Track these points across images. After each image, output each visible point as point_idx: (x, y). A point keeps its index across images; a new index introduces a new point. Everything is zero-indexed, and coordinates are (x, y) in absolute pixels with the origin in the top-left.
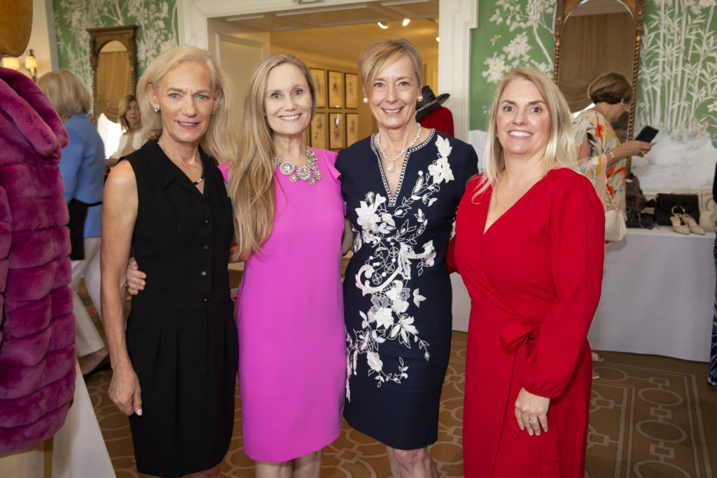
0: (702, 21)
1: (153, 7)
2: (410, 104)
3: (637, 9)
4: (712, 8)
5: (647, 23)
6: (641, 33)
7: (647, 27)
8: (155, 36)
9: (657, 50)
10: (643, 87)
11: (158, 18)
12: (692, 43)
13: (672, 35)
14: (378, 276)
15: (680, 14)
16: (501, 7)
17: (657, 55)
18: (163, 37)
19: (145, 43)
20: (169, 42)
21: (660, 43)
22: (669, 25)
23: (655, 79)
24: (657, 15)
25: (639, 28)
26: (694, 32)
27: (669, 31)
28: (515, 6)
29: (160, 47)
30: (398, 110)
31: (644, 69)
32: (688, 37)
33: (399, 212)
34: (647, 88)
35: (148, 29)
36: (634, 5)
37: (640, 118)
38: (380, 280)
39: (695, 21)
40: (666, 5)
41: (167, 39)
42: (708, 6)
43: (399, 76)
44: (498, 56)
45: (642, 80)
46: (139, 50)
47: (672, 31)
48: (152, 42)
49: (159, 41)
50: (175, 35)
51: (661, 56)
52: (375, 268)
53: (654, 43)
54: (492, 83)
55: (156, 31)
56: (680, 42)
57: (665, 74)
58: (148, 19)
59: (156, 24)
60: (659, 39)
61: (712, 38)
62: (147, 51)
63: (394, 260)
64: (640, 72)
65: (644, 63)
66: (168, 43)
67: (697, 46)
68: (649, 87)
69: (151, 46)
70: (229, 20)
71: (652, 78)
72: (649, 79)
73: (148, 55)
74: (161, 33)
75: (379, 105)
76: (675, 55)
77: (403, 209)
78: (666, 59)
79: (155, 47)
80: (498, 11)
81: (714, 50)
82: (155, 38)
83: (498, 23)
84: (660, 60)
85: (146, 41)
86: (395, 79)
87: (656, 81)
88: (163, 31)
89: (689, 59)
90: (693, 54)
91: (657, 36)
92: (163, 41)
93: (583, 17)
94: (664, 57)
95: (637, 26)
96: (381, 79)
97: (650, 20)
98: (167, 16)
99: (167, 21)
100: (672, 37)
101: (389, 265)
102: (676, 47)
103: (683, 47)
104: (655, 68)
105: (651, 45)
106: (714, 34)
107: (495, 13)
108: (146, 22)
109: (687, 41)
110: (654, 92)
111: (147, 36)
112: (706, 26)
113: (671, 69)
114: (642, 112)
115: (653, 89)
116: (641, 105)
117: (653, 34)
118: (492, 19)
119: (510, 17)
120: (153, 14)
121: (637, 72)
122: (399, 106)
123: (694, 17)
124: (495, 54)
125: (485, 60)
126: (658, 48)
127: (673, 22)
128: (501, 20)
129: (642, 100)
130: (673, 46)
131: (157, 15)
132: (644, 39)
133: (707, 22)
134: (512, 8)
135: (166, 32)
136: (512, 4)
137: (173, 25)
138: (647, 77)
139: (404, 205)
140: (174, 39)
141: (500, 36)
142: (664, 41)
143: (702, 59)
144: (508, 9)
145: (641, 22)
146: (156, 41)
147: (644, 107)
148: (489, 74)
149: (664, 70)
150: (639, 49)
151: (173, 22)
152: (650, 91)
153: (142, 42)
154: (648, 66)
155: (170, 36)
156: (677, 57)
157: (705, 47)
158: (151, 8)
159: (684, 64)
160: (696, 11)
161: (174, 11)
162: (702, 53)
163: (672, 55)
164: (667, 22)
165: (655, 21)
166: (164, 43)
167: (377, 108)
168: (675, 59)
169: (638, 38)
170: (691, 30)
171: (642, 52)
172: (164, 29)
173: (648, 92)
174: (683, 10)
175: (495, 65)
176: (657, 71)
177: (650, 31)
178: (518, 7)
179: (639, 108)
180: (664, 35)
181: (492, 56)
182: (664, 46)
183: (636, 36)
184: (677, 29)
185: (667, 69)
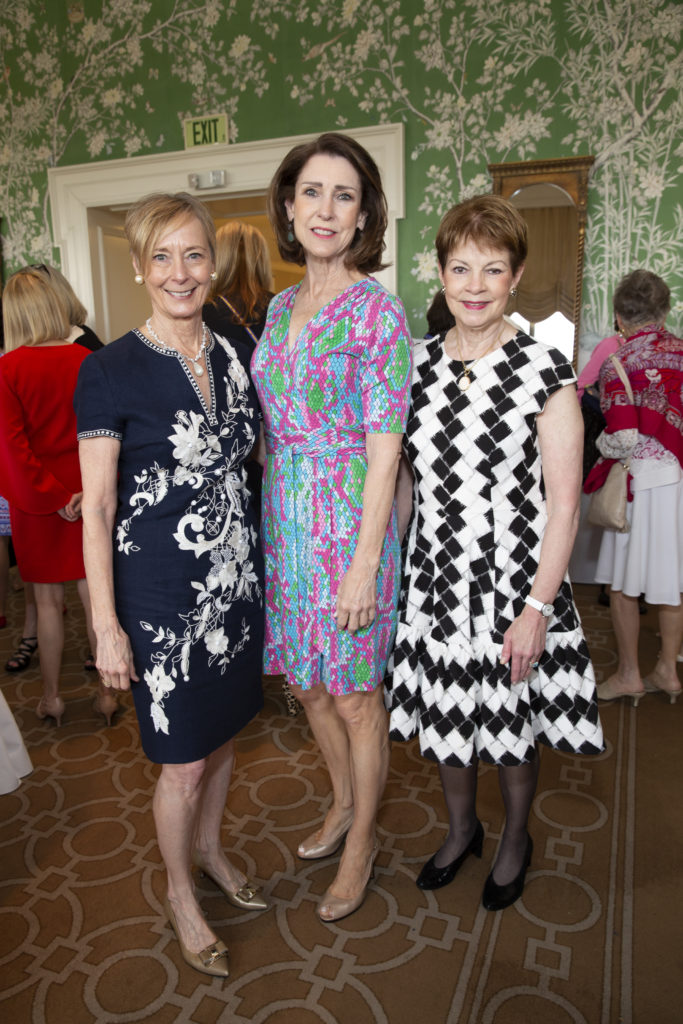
0: (648, 213)
1: (20, 194)
2: (205, 284)
3: (580, 198)
4: (658, 200)
5: (591, 214)
6: (585, 225)
7: (592, 218)
8: (23, 229)
9: (602, 246)
10: (589, 286)
11: (27, 209)
12: (638, 238)
13: (618, 228)
14: (213, 524)
15: (625, 205)
16: (430, 194)
17: (602, 250)
18: (33, 231)
19: (11, 238)
20: (41, 237)
21: (606, 237)
22: (614, 217)
23: (601, 278)
24: (601, 205)
25: (582, 220)
26: (640, 226)
27: (614, 223)
28: (446, 193)
29: (30, 244)
30: (189, 293)
31: (589, 266)
32: (634, 231)
33: (225, 431)
34: (592, 288)
35: (16, 221)
36: (576, 194)
37: (586, 322)
38: (217, 528)
39: (642, 214)
40: (610, 195)
41: (38, 233)
42: (653, 196)
43: (188, 245)
44: (429, 251)
45: (587, 279)
46: (4, 247)
47: (618, 224)
48: (21, 237)
49: (29, 236)
50: (48, 228)
51: (607, 252)
52: (203, 515)
53: (599, 237)
54: (423, 282)
55: (24, 224)
56: (626, 237)
57: (611, 272)
58: (14, 209)
59: (24, 215)
60: (604, 232)
61: (659, 232)
62: (14, 249)
63: (223, 497)
64: (584, 270)
65: (589, 260)
66: (40, 239)
67: (643, 241)
68: (596, 287)
69: (20, 242)
70: (113, 210)
71: (598, 276)
72: (595, 278)
73: (16, 253)
74: (31, 226)
75: (161, 286)
76: (622, 251)
77: (228, 426)
78: (611, 256)
79: (24, 243)
80: (427, 199)
81: (661, 246)
82: (24, 232)
83: (428, 212)
84: (606, 256)
85: (13, 235)
86: (183, 249)
87: (603, 280)
88: (34, 224)
89: (636, 256)
90: (640, 250)
91: (602, 229)
92: (33, 236)
93: (543, 209)
94: (610, 253)
95: (580, 217)
96: (164, 250)
97: (593, 211)
98: (38, 205)
99: (38, 212)
100: (617, 231)
101: (220, 505)
102: (622, 242)
103: (630, 242)
104: (601, 265)
105: (597, 239)
106: (661, 228)
107: (424, 201)
108: (12, 213)
109: (634, 236)
110: (601, 292)
111: (14, 230)
112: (652, 219)
113: (618, 267)
114: (588, 315)
115: (600, 290)
116: (587, 307)
117: (597, 227)
118: (421, 208)
119: (441, 205)
120: (20, 203)
121: (581, 270)
122: (191, 287)
123: (640, 208)
124: (426, 249)
125: (414, 255)
126: (603, 242)
127: (618, 213)
128: (430, 209)
129: (588, 302)
130: (619, 241)
131: (25, 204)
132: (588, 232)
133: (653, 214)
134: (443, 195)
135: (37, 224)
136: (442, 191)
137: (45, 217)
138: (593, 276)
139: (227, 422)
140: (48, 233)
141: (430, 228)
142: (610, 235)
143: (649, 256)
144: (439, 196)
145: (584, 213)
146: (25, 236)
147: (590, 310)
148: (419, 272)
149: (610, 268)
150: (583, 244)
151: (45, 212)
152: (597, 292)
153: (8, 237)
154: (593, 263)
155: (42, 229)
156: (624, 254)
157: (652, 242)
158: (18, 196)
159: (631, 261)
160: (642, 202)
161: (46, 199)
162: (649, 249)
163: (618, 251)
164: (610, 213)
165: (599, 212)
166: (36, 238)
167: (159, 290)
168: (621, 256)
169: (582, 232)
170: (637, 223)
171: (586, 247)
172: (35, 221)
173: (594, 292)
174: (628, 201)
175: (426, 261)
176: (603, 269)
177: (595, 223)
178: (450, 194)
179: (586, 310)
180: (610, 228)
181: (421, 251)
182: (610, 240)
183: (580, 228)
184: (623, 221)
185: (614, 266)
